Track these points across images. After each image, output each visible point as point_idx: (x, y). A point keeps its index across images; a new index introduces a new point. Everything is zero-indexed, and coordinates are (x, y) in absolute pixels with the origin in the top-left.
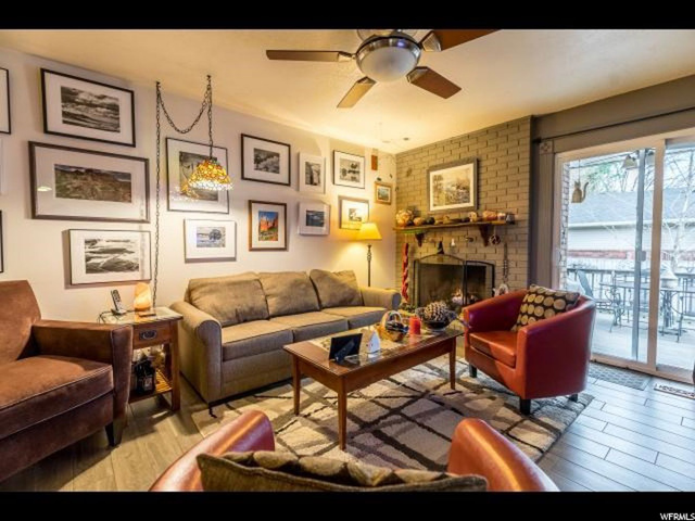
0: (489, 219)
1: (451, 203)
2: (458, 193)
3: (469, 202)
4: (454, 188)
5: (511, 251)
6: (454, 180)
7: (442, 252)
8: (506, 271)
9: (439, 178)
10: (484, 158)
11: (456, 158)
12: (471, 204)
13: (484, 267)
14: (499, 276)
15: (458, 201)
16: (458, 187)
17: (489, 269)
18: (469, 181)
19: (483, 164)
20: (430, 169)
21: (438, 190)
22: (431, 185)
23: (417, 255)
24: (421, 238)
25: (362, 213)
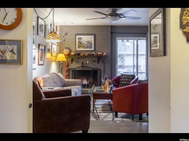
0: (100, 55)
1: (85, 48)
2: (88, 45)
3: (92, 48)
4: (86, 43)
5: (105, 65)
6: (86, 40)
7: (83, 66)
8: (104, 71)
9: (80, 38)
10: (97, 34)
11: (87, 33)
12: (93, 49)
13: (97, 71)
14: (102, 73)
15: (87, 48)
16: (88, 43)
17: (99, 71)
18: (92, 42)
19: (97, 36)
20: (76, 35)
21: (80, 43)
22: (77, 41)
23: (70, 67)
24: (72, 60)
25: (55, 50)
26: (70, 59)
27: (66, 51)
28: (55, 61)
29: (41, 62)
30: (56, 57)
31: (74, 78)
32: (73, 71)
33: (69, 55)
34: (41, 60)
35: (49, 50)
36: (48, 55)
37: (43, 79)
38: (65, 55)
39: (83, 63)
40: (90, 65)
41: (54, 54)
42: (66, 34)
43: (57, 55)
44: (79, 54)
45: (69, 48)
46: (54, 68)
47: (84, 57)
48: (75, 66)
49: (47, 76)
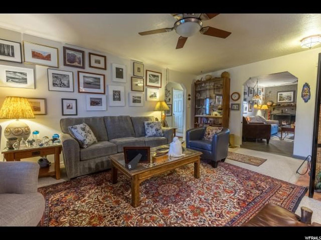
3: (291, 100)
4: (286, 97)
6: (286, 95)
9: (282, 94)
15: (287, 100)
16: (288, 97)
18: (291, 96)
20: (278, 92)
21: (281, 97)
22: (278, 96)
23: (272, 113)
24: (274, 109)
25: (261, 103)
26: (272, 108)
27: (269, 103)
28: (260, 109)
29: (250, 110)
30: (261, 107)
31: (275, 119)
32: (274, 115)
33: (271, 105)
34: (251, 108)
35: (256, 103)
36: (255, 106)
37: (250, 118)
38: (268, 106)
39: (282, 111)
40: (289, 112)
41: (260, 106)
42: (270, 92)
43: (262, 105)
44: (279, 105)
45: (271, 101)
46: (259, 113)
47: (284, 106)
48: (276, 112)
49: (253, 117)
